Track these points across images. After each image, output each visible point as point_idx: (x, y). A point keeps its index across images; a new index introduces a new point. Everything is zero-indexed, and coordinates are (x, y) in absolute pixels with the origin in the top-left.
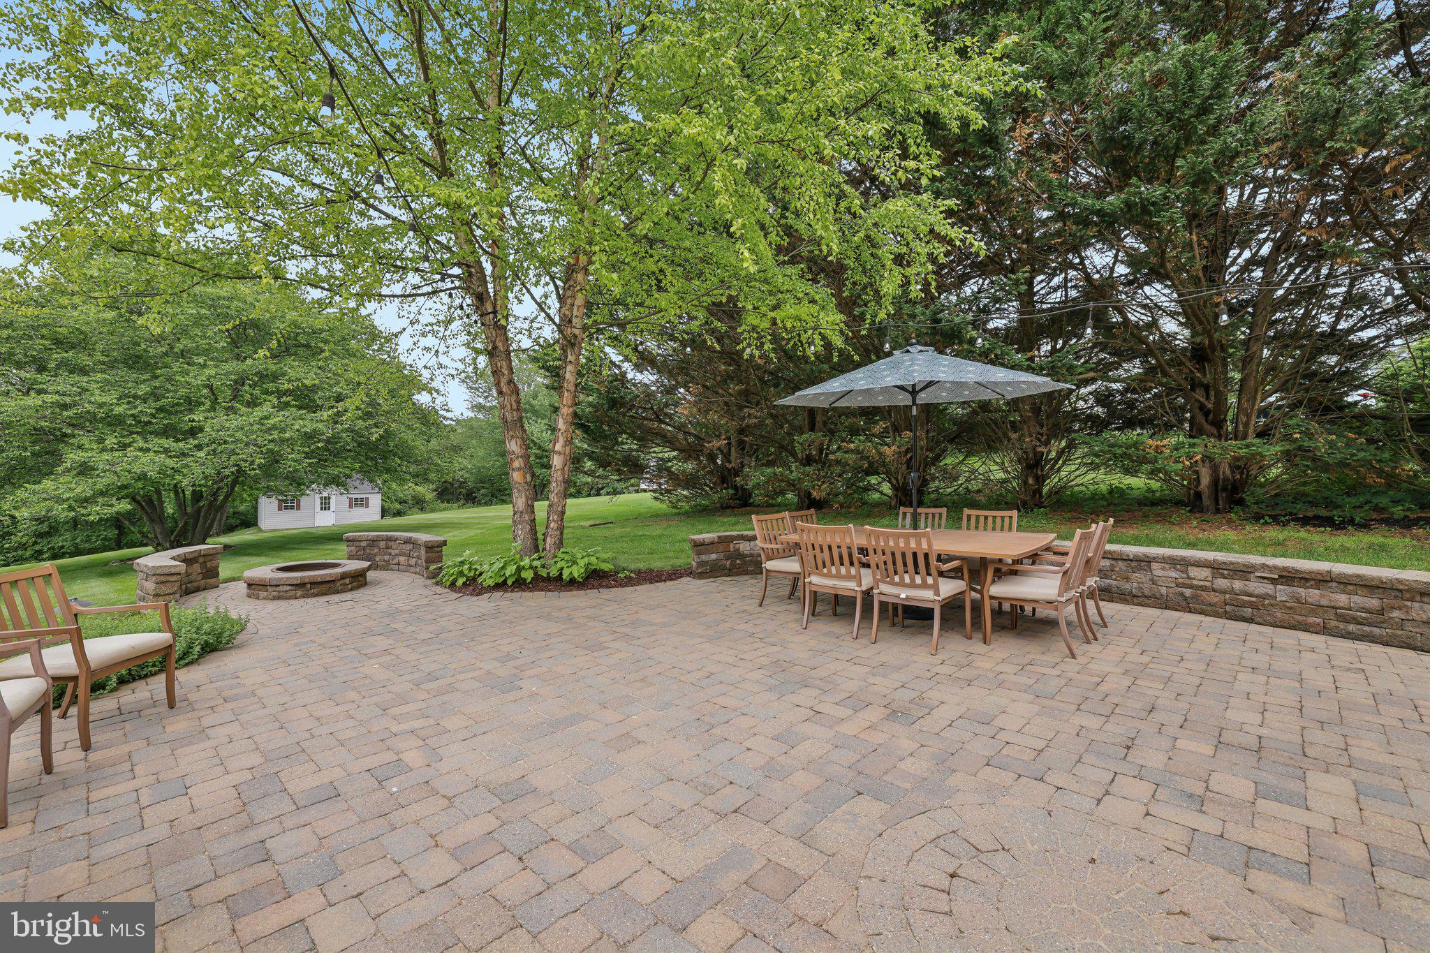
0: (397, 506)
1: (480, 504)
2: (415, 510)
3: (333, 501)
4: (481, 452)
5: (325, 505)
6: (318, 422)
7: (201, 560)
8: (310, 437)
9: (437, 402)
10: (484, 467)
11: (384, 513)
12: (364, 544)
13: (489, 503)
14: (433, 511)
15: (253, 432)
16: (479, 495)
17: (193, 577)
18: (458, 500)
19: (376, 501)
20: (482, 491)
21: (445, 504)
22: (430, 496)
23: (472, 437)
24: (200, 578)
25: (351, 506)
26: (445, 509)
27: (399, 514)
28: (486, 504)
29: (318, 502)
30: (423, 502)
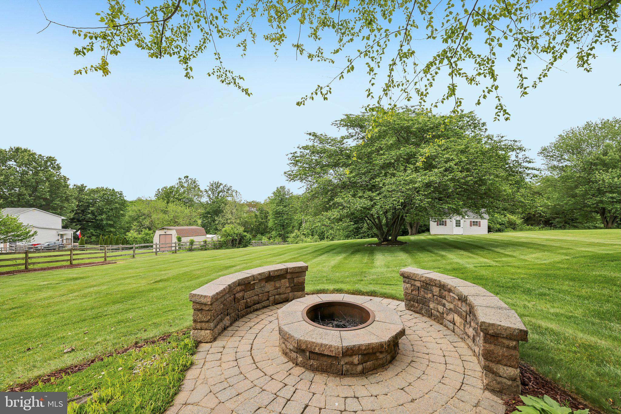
0: (499, 226)
1: (555, 227)
2: (509, 229)
3: (462, 221)
4: (556, 195)
5: (458, 224)
6: (433, 176)
7: (289, 276)
8: (428, 185)
9: (520, 156)
10: (559, 205)
11: (490, 230)
12: (418, 284)
13: (563, 227)
14: (521, 230)
15: (400, 185)
16: (555, 222)
17: (281, 290)
18: (538, 224)
19: (485, 223)
20: (557, 220)
21: (530, 227)
22: (519, 221)
23: (548, 186)
24: (289, 290)
25: (471, 226)
26: (529, 230)
27: (499, 230)
28: (561, 228)
29: (454, 222)
30: (515, 224)
